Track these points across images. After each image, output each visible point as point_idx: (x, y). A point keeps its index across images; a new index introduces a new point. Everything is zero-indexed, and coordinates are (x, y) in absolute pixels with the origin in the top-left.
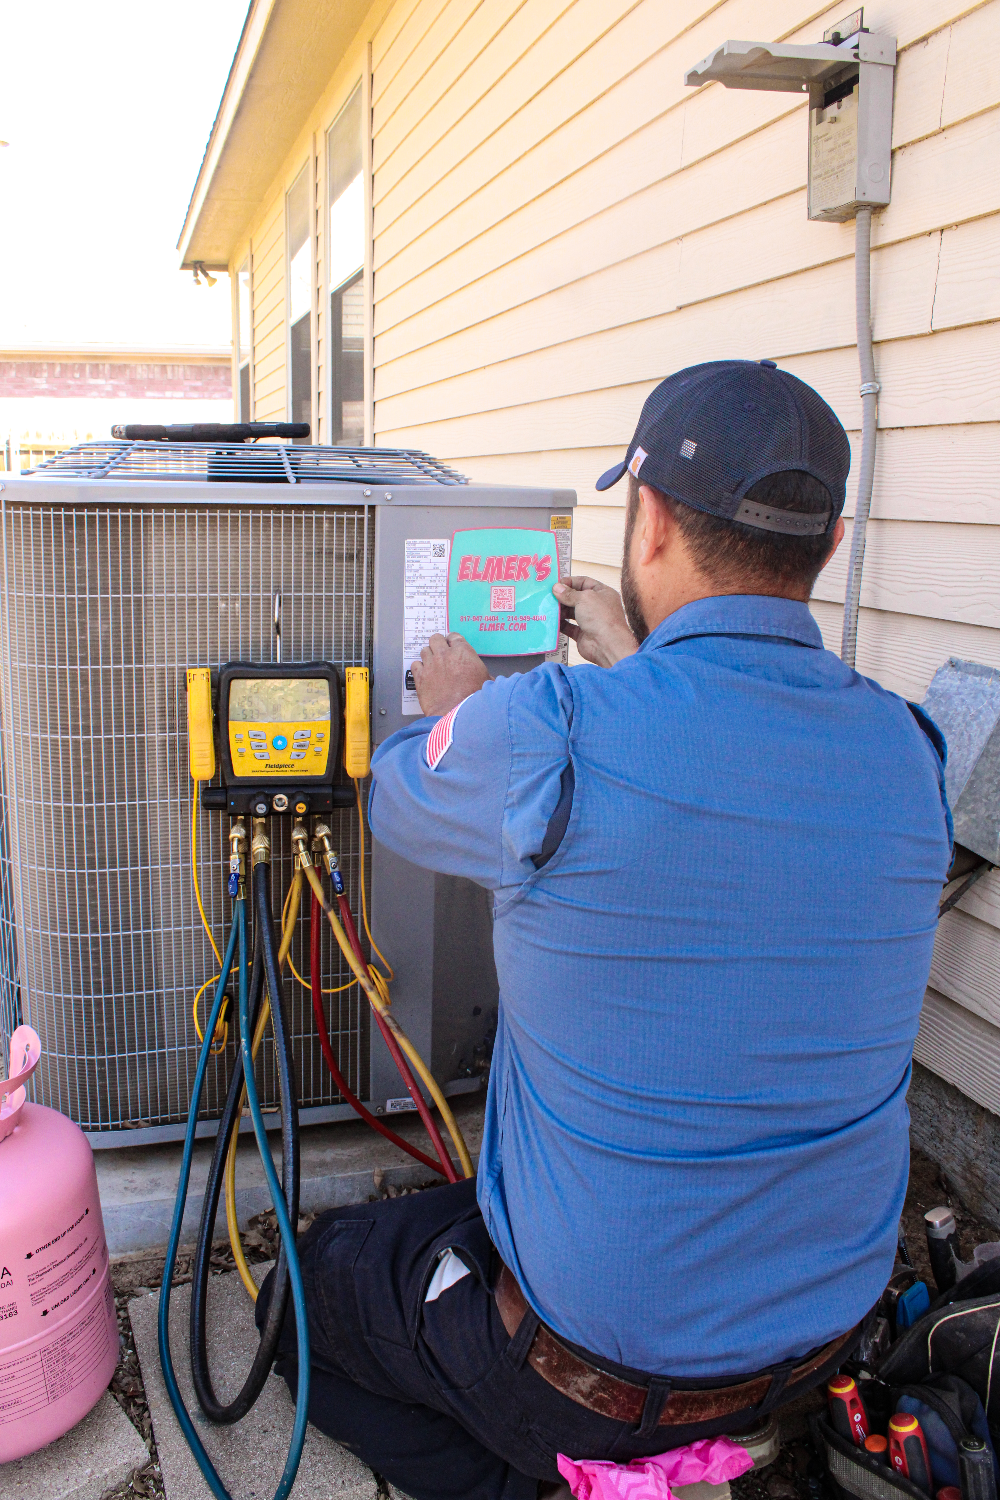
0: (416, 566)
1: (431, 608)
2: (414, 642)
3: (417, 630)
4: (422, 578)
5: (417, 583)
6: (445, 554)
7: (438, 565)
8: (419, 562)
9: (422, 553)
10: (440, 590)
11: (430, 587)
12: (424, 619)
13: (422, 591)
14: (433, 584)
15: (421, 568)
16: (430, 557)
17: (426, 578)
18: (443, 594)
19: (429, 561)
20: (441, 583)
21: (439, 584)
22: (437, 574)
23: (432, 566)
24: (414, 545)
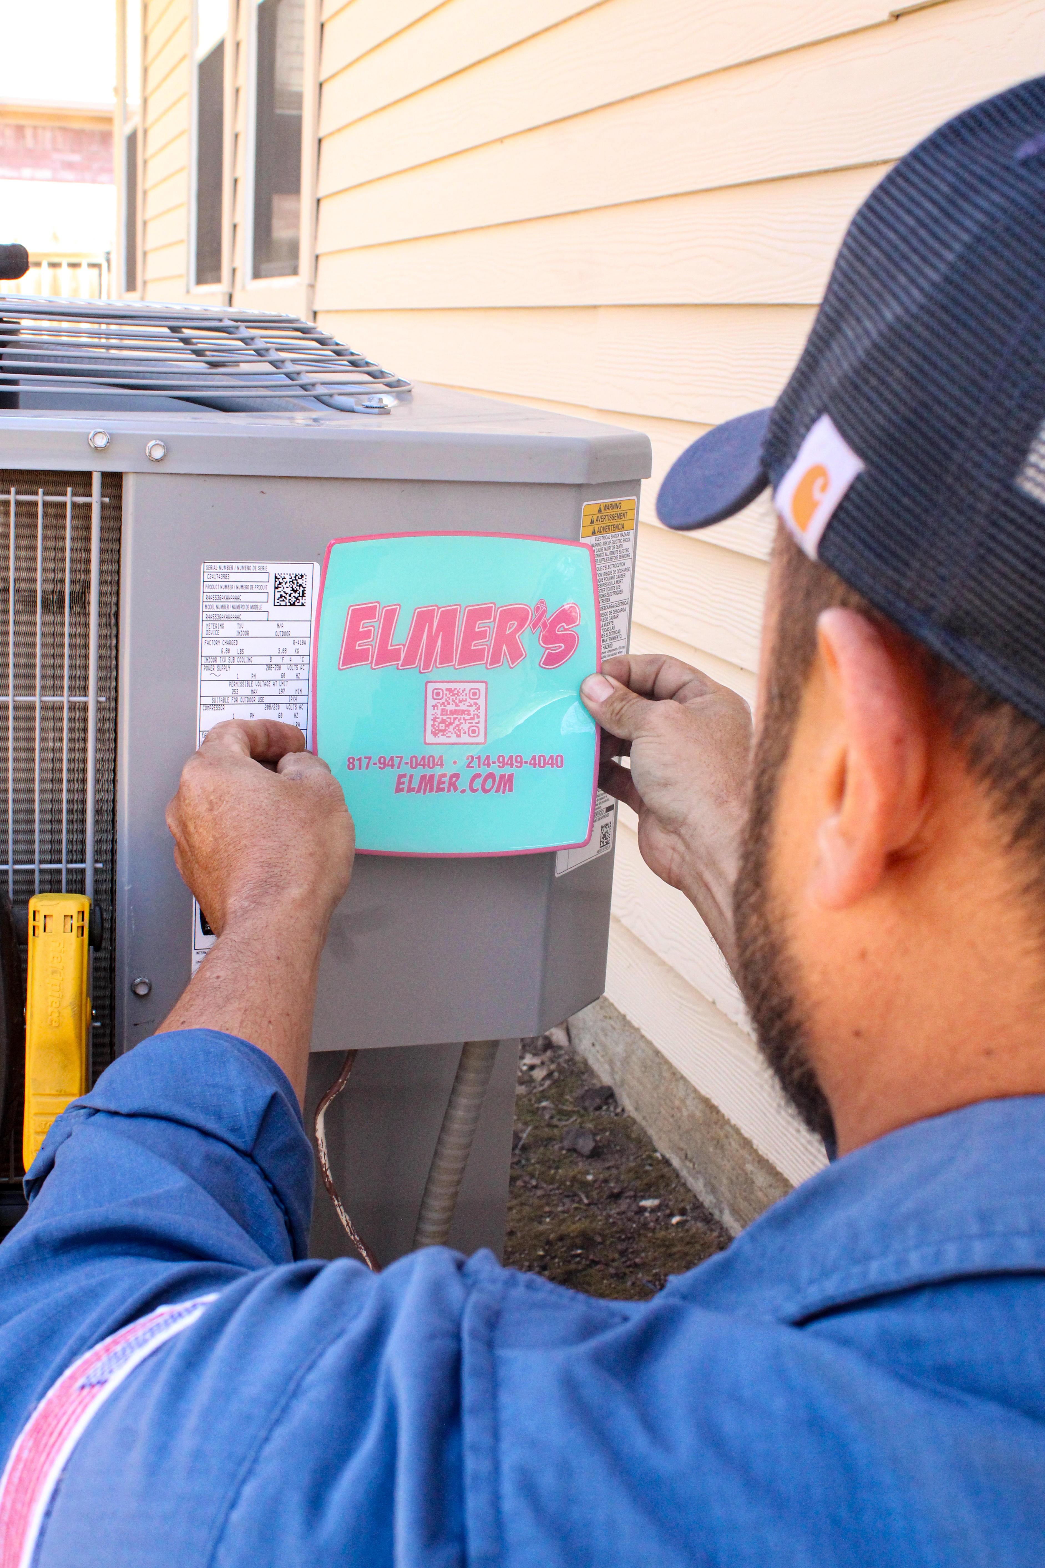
0: (230, 629)
4: (243, 658)
5: (232, 673)
6: (307, 600)
7: (287, 627)
8: (236, 619)
9: (244, 597)
10: (290, 688)
11: (267, 682)
13: (244, 691)
14: (275, 674)
15: (243, 634)
16: (265, 607)
17: (255, 660)
18: (300, 699)
19: (264, 616)
20: (295, 672)
21: (290, 675)
22: (285, 650)
23: (272, 629)
24: (225, 577)
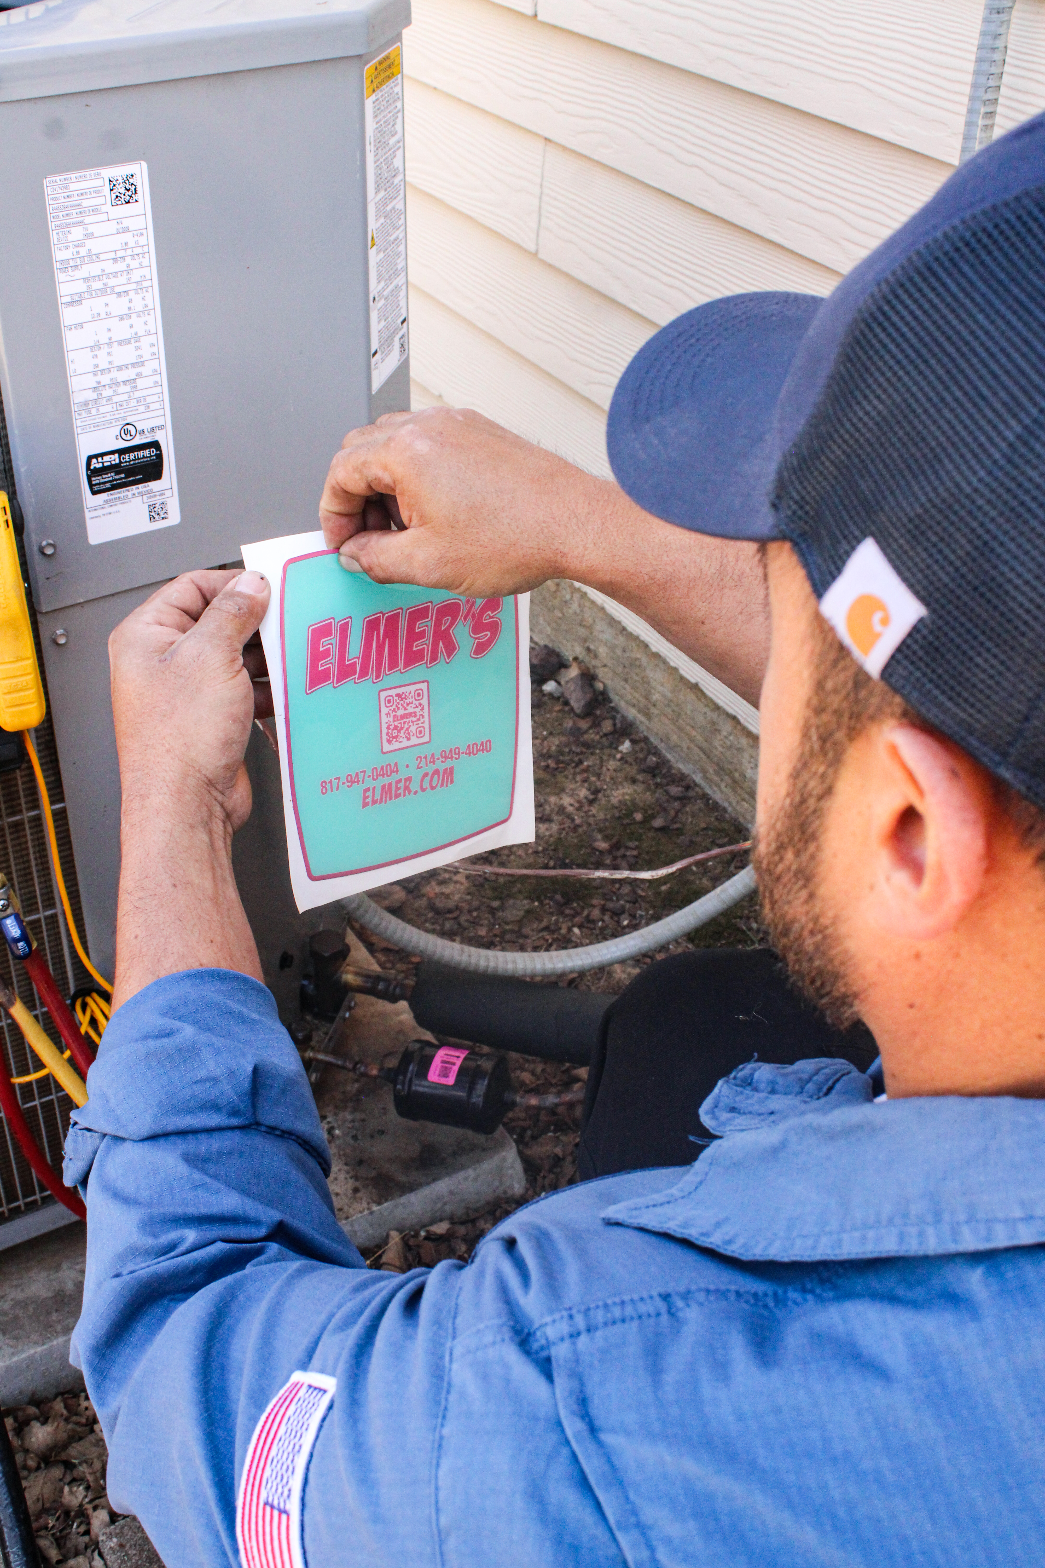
0: (77, 233)
1: (121, 318)
2: (94, 396)
3: (97, 371)
4: (93, 257)
5: (85, 271)
6: (140, 196)
7: (126, 223)
8: (81, 223)
9: (85, 203)
10: (136, 276)
11: (115, 274)
12: (110, 344)
13: (97, 285)
14: (121, 266)
15: (90, 236)
16: (104, 209)
17: (102, 257)
18: (145, 284)
19: (104, 217)
20: (138, 261)
21: (134, 264)
22: (126, 244)
23: (113, 227)
24: (66, 188)
